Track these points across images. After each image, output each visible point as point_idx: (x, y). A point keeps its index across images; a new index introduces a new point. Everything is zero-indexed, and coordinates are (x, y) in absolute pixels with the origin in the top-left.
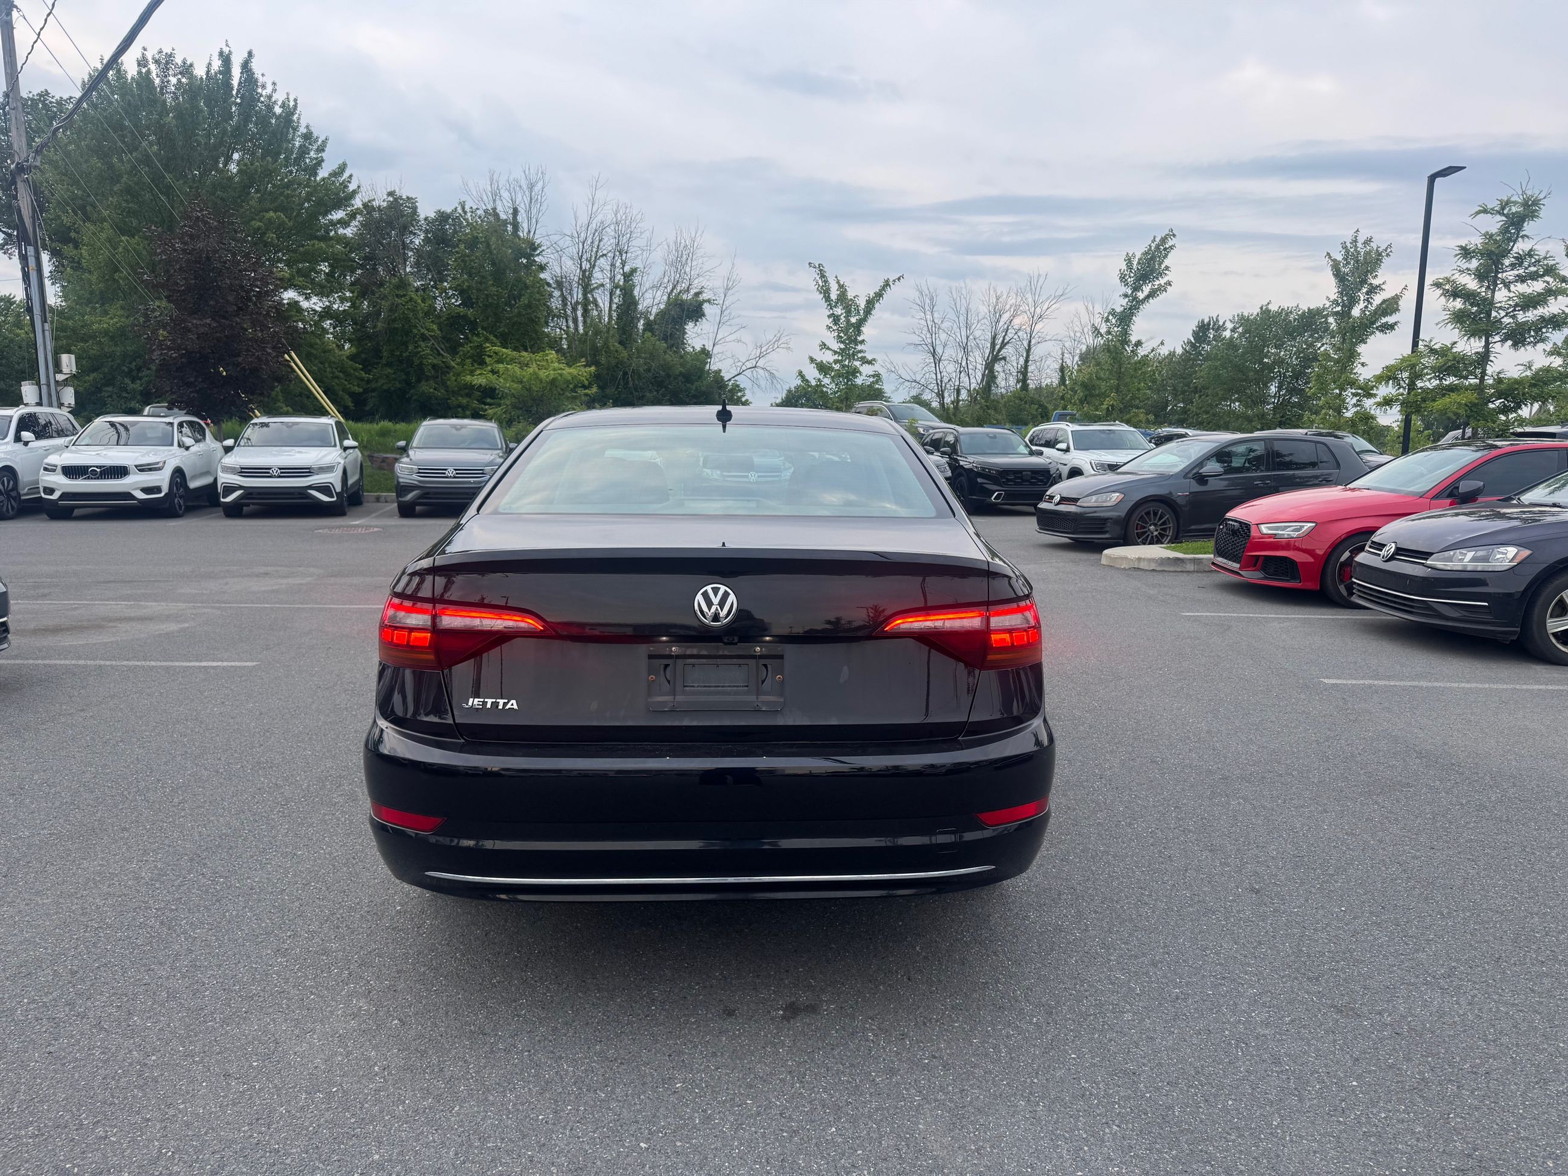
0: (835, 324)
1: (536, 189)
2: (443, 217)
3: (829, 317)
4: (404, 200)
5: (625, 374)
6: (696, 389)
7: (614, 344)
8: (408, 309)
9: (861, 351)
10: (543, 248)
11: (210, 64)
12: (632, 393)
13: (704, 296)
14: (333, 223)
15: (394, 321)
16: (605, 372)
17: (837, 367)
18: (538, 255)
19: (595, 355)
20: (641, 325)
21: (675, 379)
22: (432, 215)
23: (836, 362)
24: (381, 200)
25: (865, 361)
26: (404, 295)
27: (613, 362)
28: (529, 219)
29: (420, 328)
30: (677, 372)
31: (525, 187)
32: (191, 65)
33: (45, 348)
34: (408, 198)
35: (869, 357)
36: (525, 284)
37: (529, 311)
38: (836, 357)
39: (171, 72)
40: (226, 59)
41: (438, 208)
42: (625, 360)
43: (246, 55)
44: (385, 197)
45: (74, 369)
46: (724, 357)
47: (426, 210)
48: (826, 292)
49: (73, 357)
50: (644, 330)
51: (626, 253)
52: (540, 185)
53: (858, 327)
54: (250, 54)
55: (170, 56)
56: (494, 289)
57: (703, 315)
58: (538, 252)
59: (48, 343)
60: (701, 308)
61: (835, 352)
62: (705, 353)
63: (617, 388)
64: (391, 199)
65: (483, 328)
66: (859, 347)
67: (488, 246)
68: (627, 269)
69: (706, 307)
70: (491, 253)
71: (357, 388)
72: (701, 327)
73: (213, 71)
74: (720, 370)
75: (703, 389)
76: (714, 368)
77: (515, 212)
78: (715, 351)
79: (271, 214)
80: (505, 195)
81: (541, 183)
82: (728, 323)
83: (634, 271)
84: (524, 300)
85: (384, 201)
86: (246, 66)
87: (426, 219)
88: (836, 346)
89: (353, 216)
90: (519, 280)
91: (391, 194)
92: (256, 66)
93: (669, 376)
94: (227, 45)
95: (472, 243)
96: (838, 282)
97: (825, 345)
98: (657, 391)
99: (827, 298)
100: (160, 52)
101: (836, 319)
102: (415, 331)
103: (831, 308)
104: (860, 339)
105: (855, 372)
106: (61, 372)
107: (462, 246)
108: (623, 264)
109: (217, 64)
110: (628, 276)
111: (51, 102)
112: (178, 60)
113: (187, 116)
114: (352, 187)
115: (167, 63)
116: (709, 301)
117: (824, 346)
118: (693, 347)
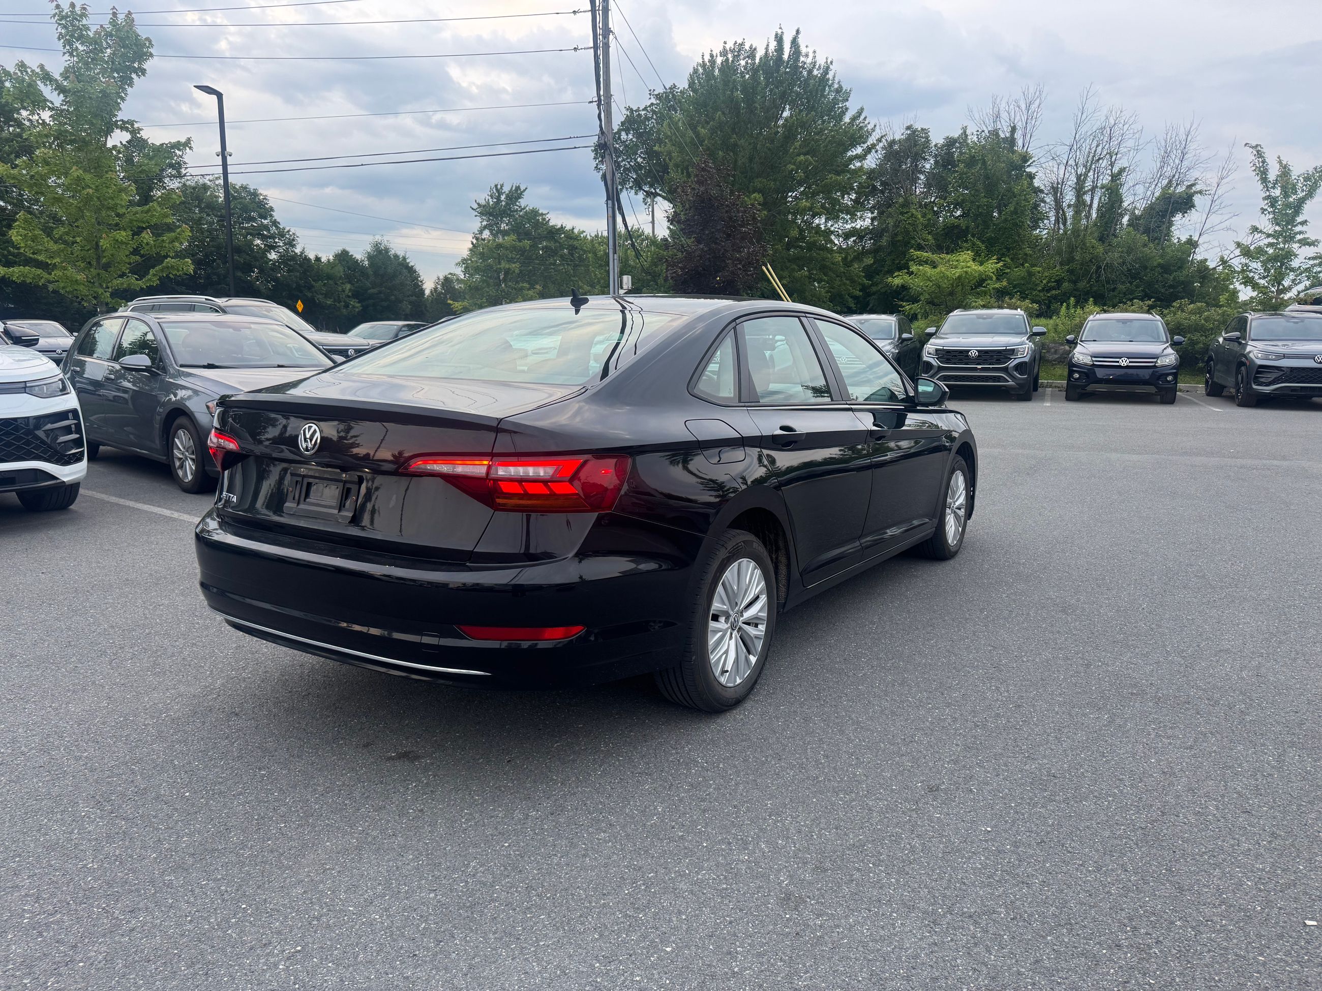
0: (1272, 206)
1: (1033, 107)
2: (951, 142)
3: (1265, 199)
4: (919, 131)
5: (1099, 267)
6: (1174, 278)
7: (1092, 241)
8: (909, 223)
9: (1300, 233)
10: (1033, 159)
11: (768, 45)
12: (1104, 286)
13: (1198, 188)
14: (852, 159)
15: (896, 235)
16: (1079, 267)
17: (1270, 251)
18: (1029, 166)
19: (1072, 252)
20: (1125, 220)
21: (1151, 270)
22: (941, 141)
23: (1270, 245)
24: (899, 134)
25: (1305, 242)
26: (907, 212)
27: (1088, 257)
28: (1024, 136)
29: (917, 239)
30: (1155, 264)
31: (1023, 107)
32: (755, 49)
33: (614, 272)
34: (922, 129)
35: (1312, 237)
36: (1014, 193)
37: (1015, 217)
38: (1271, 240)
39: (742, 57)
40: (779, 39)
41: (947, 135)
42: (1101, 255)
43: (794, 33)
44: (904, 130)
45: (630, 286)
46: (1211, 246)
47: (937, 138)
48: (1263, 174)
49: (630, 277)
50: (1128, 225)
51: (1116, 154)
52: (1037, 103)
53: (1298, 207)
54: (798, 32)
55: (742, 45)
56: (985, 200)
57: (1193, 206)
58: (1029, 163)
59: (616, 268)
60: (1192, 200)
61: (1269, 236)
62: (1192, 244)
63: (1089, 281)
64: (909, 132)
65: (973, 236)
66: (1299, 228)
67: (984, 163)
68: (1116, 170)
69: (1197, 199)
70: (986, 169)
71: (858, 292)
72: (1189, 218)
73: (770, 52)
74: (1206, 260)
75: (1182, 279)
76: (1198, 257)
77: (1014, 129)
78: (1200, 242)
79: (802, 157)
80: (1004, 115)
81: (1038, 100)
82: (1219, 212)
83: (1122, 170)
84: (1011, 208)
85: (902, 134)
86: (794, 42)
87: (936, 146)
88: (1270, 228)
89: (869, 150)
90: (1009, 190)
91: (908, 128)
92: (801, 41)
93: (1146, 268)
94: (780, 28)
95: (972, 161)
96: (1280, 162)
97: (1257, 229)
98: (1131, 283)
99: (1264, 180)
100: (736, 43)
101: (1273, 201)
102: (913, 242)
103: (1268, 190)
104: (1299, 219)
105: (1290, 255)
106: (622, 288)
107: (962, 166)
108: (1112, 165)
109: (773, 45)
110: (1115, 177)
111: (677, 92)
112: (747, 47)
113: (750, 90)
114: (870, 127)
115: (740, 50)
116: (1200, 192)
117: (1255, 229)
118: (1179, 238)
